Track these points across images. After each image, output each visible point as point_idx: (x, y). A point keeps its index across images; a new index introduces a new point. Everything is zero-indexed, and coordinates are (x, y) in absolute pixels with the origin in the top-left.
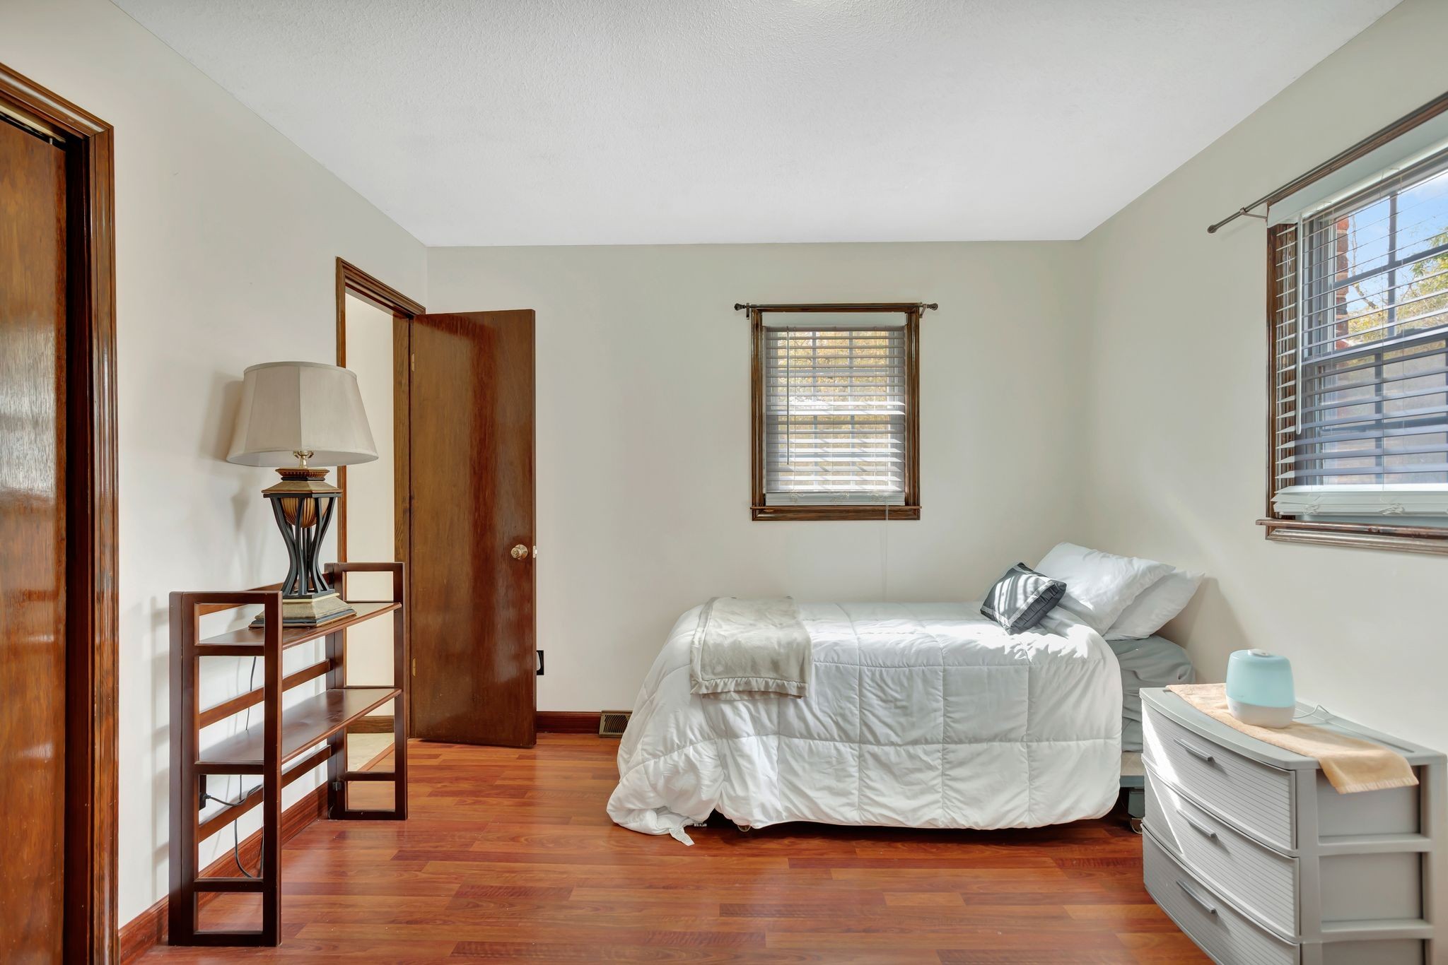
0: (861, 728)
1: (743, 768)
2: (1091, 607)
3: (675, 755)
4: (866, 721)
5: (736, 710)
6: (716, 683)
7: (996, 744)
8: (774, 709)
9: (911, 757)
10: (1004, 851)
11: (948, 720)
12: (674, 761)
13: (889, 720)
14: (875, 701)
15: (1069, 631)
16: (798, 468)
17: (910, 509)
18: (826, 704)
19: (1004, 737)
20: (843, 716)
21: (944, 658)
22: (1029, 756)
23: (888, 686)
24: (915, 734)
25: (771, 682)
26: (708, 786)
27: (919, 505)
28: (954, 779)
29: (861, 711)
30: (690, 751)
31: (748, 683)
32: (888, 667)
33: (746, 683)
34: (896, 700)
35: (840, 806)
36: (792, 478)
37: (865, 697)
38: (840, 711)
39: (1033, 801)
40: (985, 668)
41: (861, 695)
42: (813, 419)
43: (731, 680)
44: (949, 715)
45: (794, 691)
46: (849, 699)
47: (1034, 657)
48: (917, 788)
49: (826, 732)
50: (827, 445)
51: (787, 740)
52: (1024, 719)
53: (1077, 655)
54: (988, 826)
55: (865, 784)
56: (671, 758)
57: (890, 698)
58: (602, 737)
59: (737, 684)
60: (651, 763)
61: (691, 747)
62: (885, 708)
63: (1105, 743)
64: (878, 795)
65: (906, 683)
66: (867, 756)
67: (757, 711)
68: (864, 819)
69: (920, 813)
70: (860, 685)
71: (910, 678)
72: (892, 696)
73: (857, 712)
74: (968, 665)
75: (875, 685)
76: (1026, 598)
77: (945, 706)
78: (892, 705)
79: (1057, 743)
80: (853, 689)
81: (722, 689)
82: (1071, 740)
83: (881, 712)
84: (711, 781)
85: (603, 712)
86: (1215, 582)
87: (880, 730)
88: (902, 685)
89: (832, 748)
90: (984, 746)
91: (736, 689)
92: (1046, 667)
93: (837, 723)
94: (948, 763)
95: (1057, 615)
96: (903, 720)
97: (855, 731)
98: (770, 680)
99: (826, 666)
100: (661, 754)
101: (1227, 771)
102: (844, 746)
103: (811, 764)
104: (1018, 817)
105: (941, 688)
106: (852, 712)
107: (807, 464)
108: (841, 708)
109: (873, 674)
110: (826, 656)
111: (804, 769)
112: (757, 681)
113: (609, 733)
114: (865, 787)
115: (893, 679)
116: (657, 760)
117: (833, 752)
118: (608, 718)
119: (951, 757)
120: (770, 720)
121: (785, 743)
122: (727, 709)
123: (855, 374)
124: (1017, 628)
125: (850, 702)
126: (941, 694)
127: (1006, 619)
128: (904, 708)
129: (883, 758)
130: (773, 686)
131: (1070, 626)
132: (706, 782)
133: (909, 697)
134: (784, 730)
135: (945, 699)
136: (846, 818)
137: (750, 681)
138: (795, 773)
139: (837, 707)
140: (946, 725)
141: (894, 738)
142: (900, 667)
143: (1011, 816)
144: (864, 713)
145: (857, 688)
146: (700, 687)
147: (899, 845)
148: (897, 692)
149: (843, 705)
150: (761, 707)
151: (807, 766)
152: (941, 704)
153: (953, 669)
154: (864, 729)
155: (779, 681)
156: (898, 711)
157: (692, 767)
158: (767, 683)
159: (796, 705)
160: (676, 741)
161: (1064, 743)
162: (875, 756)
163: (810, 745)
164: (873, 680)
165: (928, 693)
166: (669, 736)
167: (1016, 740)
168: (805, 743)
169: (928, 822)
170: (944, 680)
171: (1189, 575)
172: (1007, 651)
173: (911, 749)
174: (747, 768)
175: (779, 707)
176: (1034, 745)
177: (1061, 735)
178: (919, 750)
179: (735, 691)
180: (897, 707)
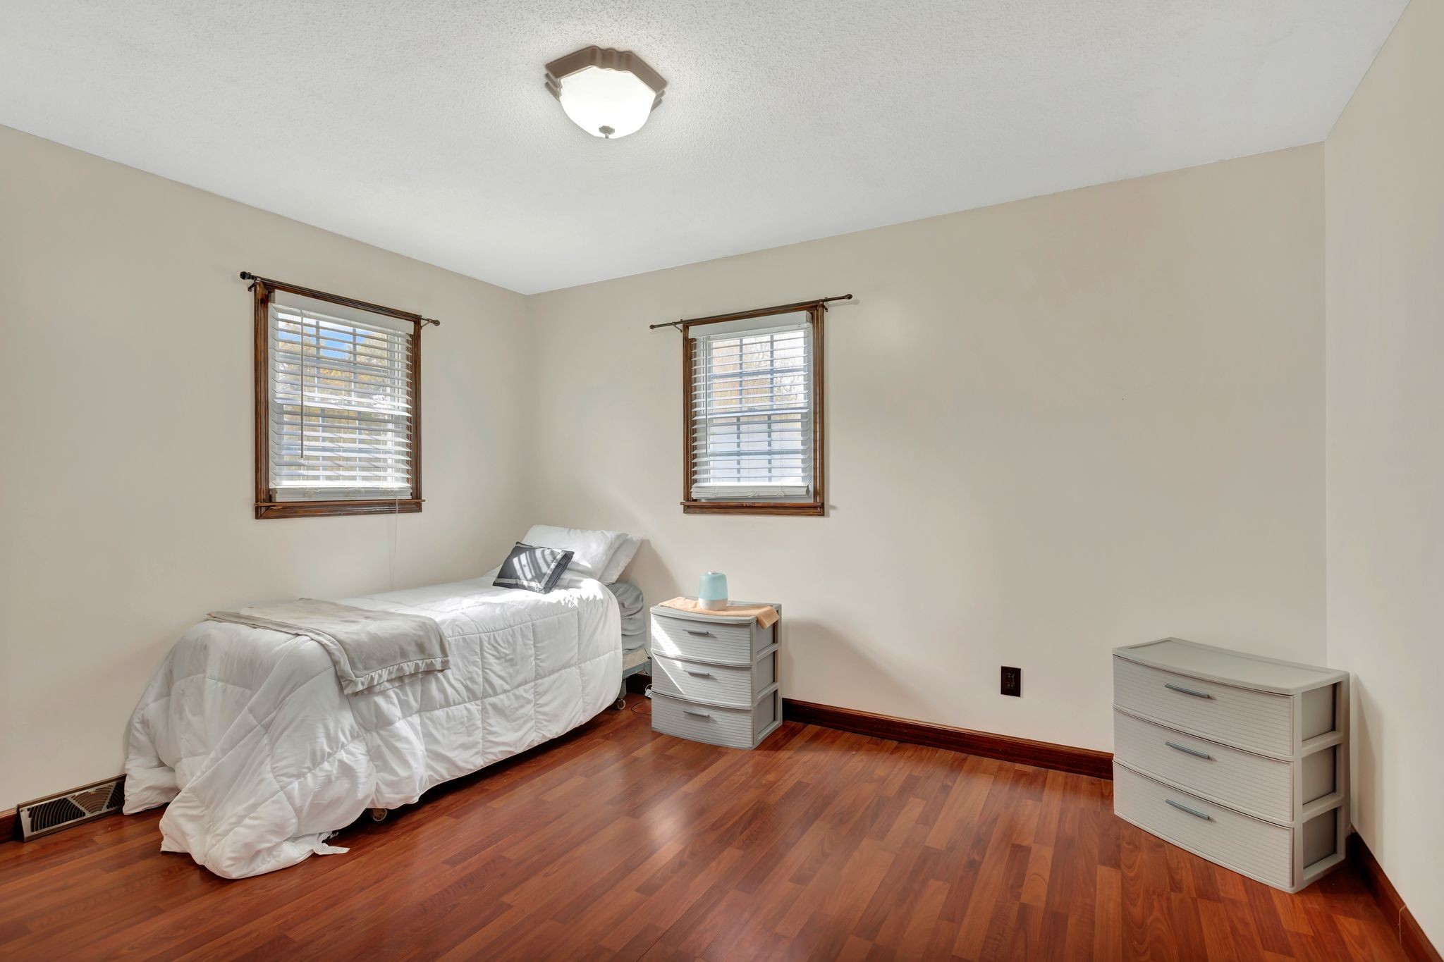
0: (484, 686)
1: (403, 750)
2: (589, 566)
3: (326, 766)
4: (488, 678)
5: (387, 698)
6: (371, 676)
7: (563, 671)
8: (419, 688)
9: (517, 697)
10: (571, 747)
11: (538, 661)
12: (327, 771)
13: (502, 673)
14: (492, 660)
15: (582, 584)
16: (312, 462)
17: (414, 503)
18: (458, 673)
19: (567, 665)
20: (471, 679)
21: (530, 616)
22: (581, 674)
23: (500, 645)
24: (519, 678)
25: (420, 662)
26: (364, 783)
27: (420, 498)
28: (542, 706)
29: (483, 671)
30: (342, 755)
31: (400, 669)
32: (498, 630)
33: (398, 670)
34: (506, 655)
35: (471, 757)
36: (302, 472)
37: (486, 659)
38: (468, 675)
39: (585, 704)
40: (556, 617)
41: (483, 658)
42: (320, 412)
43: (384, 670)
44: (538, 658)
45: (439, 667)
46: (474, 663)
47: (579, 604)
48: (521, 721)
49: (459, 697)
50: (339, 440)
51: (428, 715)
52: (576, 650)
53: (597, 599)
54: (564, 731)
55: (487, 732)
56: (322, 770)
57: (502, 655)
58: (31, 839)
59: (390, 673)
60: (295, 786)
61: (342, 751)
62: (498, 664)
63: (615, 653)
64: (496, 737)
65: (511, 640)
66: (489, 707)
67: (406, 695)
68: (487, 761)
69: (523, 740)
70: (482, 649)
71: (513, 636)
72: (504, 653)
73: (481, 673)
74: (545, 617)
75: (493, 649)
76: (549, 566)
77: (536, 651)
78: (503, 660)
79: (595, 660)
80: (477, 654)
81: (378, 681)
82: (601, 656)
83: (497, 668)
84: (366, 777)
85: (19, 807)
86: (648, 541)
87: (498, 682)
88: (508, 642)
89: (464, 709)
90: (556, 676)
91: (389, 678)
92: (585, 609)
93: (467, 687)
94: (538, 695)
95: (567, 576)
96: (511, 670)
97: (478, 690)
98: (418, 661)
99: (456, 640)
100: (306, 770)
101: (717, 636)
102: (472, 705)
103: (448, 729)
104: (579, 718)
105: (532, 639)
106: (478, 674)
107: (317, 458)
108: (469, 672)
109: (489, 638)
110: (453, 632)
111: (443, 735)
112: (408, 665)
113: (51, 828)
114: (488, 734)
115: (502, 640)
116: (302, 779)
117: (465, 712)
118: (33, 812)
119: (540, 689)
120: (416, 700)
121: (427, 718)
122: (380, 700)
123: (358, 370)
124: (548, 589)
125: (475, 666)
126: (532, 643)
127: (538, 584)
128: (511, 660)
129: (500, 705)
130: (422, 667)
131: (581, 581)
132: (362, 779)
133: (514, 650)
134: (427, 706)
135: (535, 647)
136: (475, 766)
137: (402, 667)
138: (437, 741)
139: (467, 673)
140: (537, 665)
141: (507, 687)
142: (506, 628)
143: (575, 719)
144: (486, 673)
145: (479, 652)
146: (356, 684)
147: (508, 772)
148: (505, 648)
149: (471, 670)
150: (408, 689)
151: (446, 732)
152: (532, 651)
153: (537, 622)
154: (487, 686)
155: (427, 660)
156: (507, 664)
157: (347, 771)
158: (417, 665)
159: (437, 679)
160: (327, 750)
161: (597, 659)
162: (494, 706)
163: (447, 712)
164: (489, 643)
165: (525, 645)
166: (318, 748)
167: (572, 666)
168: (443, 711)
169: (528, 745)
170: (533, 632)
171: (635, 539)
172: (563, 603)
173: (516, 691)
174: (406, 749)
175: (422, 685)
176: (583, 665)
177: (597, 654)
178: (520, 691)
179: (388, 681)
180: (506, 661)
